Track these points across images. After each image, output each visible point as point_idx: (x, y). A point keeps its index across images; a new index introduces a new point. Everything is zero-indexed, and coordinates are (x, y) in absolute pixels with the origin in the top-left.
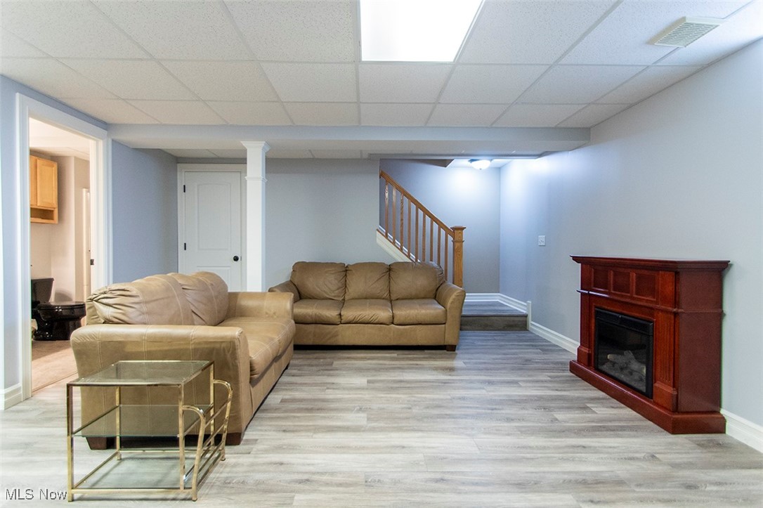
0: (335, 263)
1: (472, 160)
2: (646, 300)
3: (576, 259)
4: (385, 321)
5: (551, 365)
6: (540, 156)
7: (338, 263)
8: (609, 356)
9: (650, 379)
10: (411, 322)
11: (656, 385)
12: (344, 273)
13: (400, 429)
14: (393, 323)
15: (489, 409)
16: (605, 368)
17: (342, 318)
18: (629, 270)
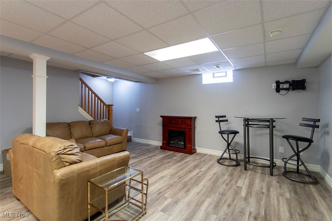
0: (61, 123)
1: (108, 78)
2: (183, 126)
3: (161, 116)
4: (103, 146)
5: (154, 149)
6: (136, 82)
7: (62, 122)
8: (171, 142)
9: (185, 145)
10: (113, 144)
11: (187, 145)
12: (68, 127)
13: (154, 174)
14: (106, 146)
15: (161, 163)
16: (171, 145)
17: (86, 148)
18: (178, 119)
